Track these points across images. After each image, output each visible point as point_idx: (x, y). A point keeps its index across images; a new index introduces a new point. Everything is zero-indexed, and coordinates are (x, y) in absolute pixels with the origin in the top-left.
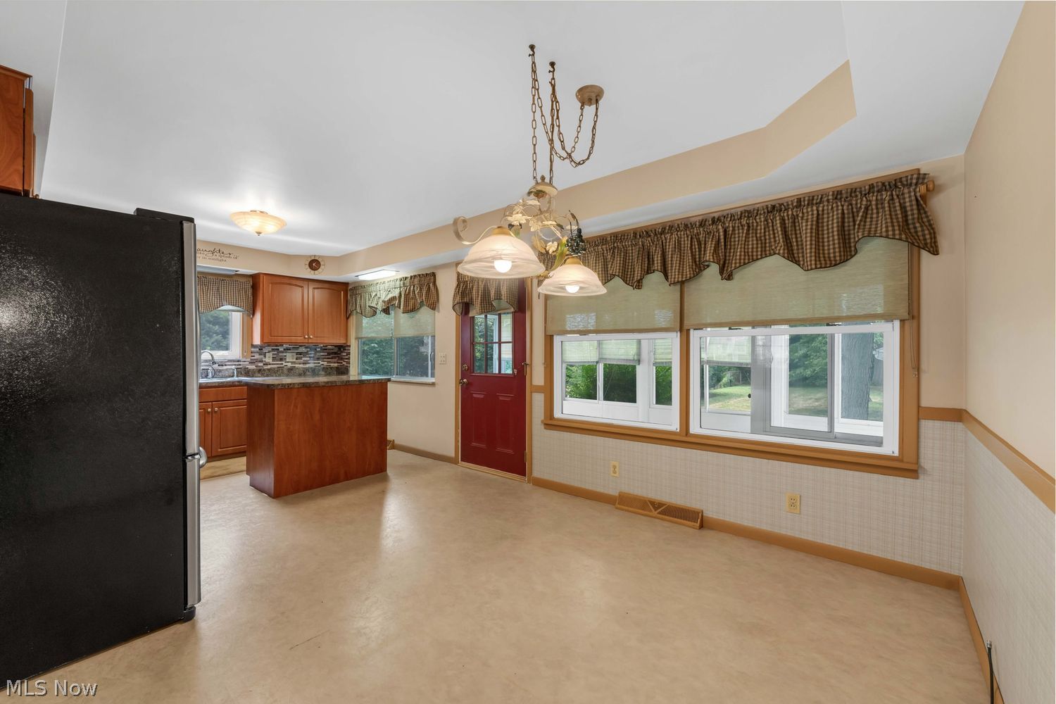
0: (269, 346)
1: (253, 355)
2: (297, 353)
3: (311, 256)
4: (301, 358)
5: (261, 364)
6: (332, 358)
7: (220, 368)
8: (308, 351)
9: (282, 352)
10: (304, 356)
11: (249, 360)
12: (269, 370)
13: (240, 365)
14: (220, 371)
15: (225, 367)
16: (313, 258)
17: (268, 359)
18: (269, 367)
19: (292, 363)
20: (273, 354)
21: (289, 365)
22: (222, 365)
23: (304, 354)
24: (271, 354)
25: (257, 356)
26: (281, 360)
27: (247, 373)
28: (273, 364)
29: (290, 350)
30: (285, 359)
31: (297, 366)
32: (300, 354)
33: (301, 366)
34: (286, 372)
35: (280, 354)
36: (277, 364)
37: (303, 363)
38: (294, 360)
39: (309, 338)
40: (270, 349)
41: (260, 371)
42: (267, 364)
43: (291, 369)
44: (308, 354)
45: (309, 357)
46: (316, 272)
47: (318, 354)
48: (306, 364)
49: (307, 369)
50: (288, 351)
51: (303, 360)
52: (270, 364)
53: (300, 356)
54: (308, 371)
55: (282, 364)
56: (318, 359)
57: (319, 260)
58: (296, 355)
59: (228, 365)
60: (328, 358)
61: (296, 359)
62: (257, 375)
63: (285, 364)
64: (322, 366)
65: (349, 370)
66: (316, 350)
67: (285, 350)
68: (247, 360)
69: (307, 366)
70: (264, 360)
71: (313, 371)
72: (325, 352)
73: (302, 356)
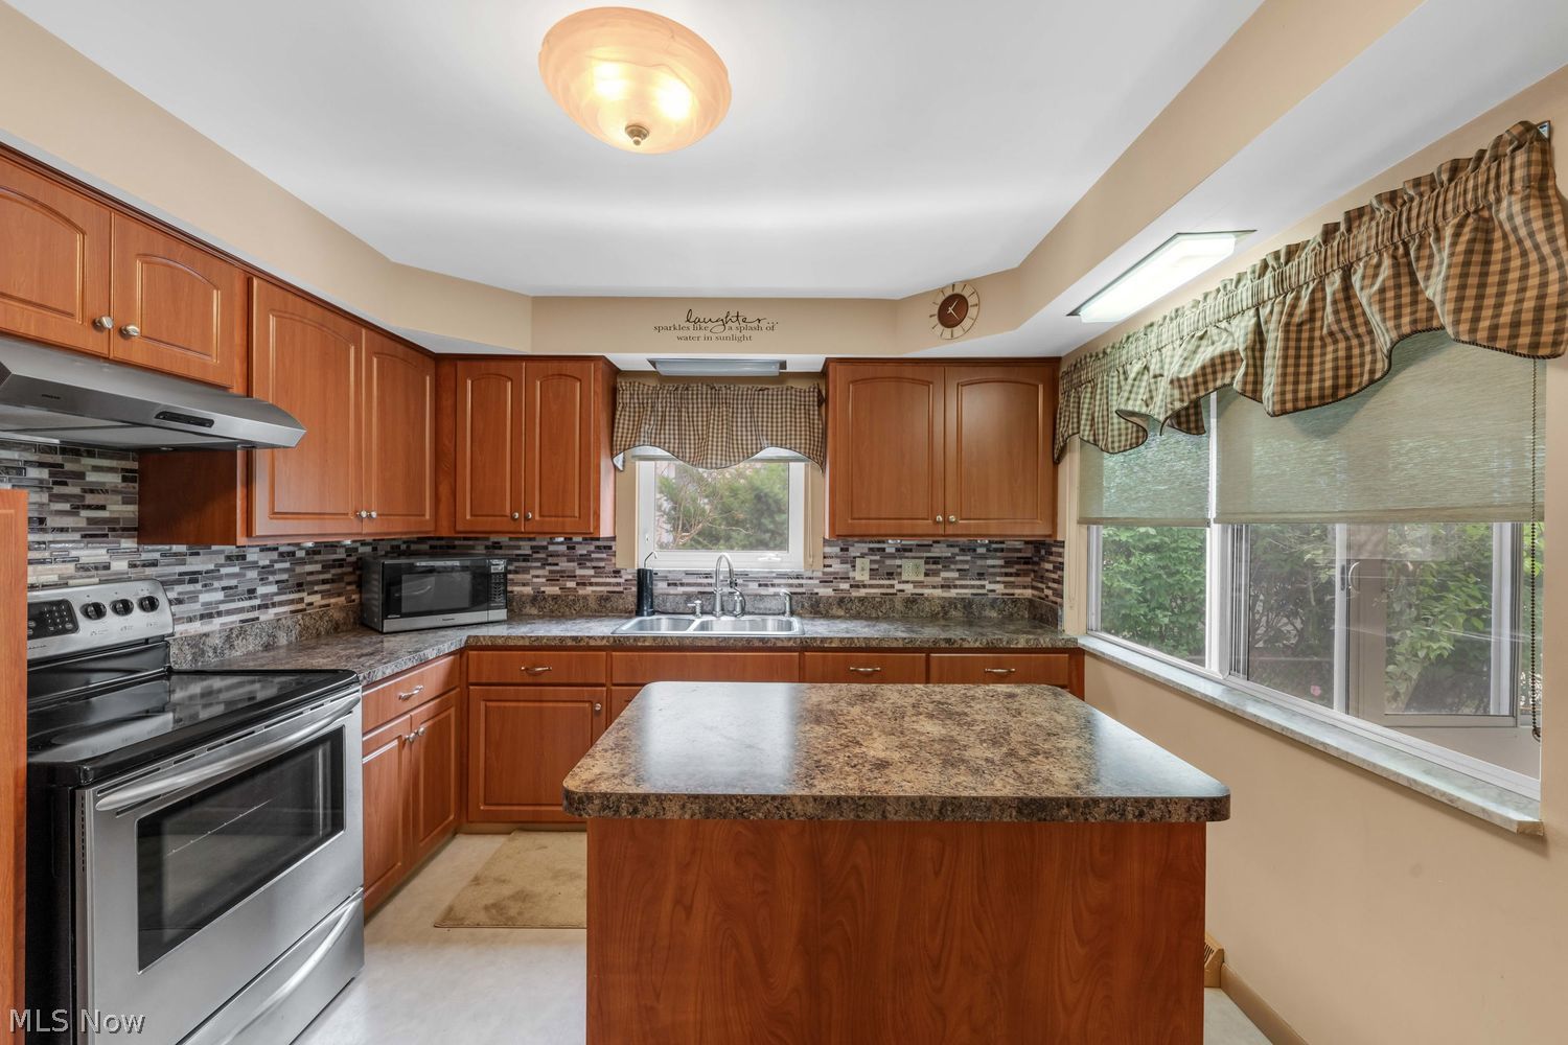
0: (864, 540)
1: (828, 562)
2: (928, 560)
3: (942, 291)
4: (936, 573)
5: (845, 586)
6: (1017, 575)
7: (763, 591)
8: (954, 555)
9: (892, 556)
10: (946, 568)
11: (820, 574)
12: (862, 600)
13: (801, 586)
14: (761, 597)
15: (771, 590)
16: (949, 293)
17: (861, 574)
18: (863, 592)
19: (916, 584)
20: (872, 562)
21: (909, 589)
22: (766, 585)
23: (947, 563)
24: (866, 561)
25: (837, 567)
26: (890, 575)
27: (815, 608)
28: (871, 586)
29: (911, 550)
30: (900, 574)
31: (926, 591)
32: (936, 560)
33: (938, 592)
34: (899, 606)
35: (888, 562)
36: (882, 586)
37: (942, 586)
38: (921, 578)
39: (946, 521)
40: (864, 548)
41: (841, 601)
42: (858, 586)
43: (912, 601)
44: (955, 563)
45: (958, 570)
46: (957, 330)
47: (979, 562)
48: (949, 587)
49: (952, 602)
50: (907, 554)
51: (943, 579)
52: (864, 586)
53: (934, 567)
54: (956, 607)
55: (892, 586)
56: (981, 576)
57: (966, 293)
58: (926, 563)
59: (773, 585)
60: (1007, 575)
61: (926, 575)
62: (836, 611)
63: (899, 587)
64: (991, 595)
65: (1060, 613)
66: (975, 550)
67: (898, 550)
68: (815, 574)
69: (953, 593)
70: (851, 575)
71: (964, 607)
72: (1000, 558)
73: (940, 567)
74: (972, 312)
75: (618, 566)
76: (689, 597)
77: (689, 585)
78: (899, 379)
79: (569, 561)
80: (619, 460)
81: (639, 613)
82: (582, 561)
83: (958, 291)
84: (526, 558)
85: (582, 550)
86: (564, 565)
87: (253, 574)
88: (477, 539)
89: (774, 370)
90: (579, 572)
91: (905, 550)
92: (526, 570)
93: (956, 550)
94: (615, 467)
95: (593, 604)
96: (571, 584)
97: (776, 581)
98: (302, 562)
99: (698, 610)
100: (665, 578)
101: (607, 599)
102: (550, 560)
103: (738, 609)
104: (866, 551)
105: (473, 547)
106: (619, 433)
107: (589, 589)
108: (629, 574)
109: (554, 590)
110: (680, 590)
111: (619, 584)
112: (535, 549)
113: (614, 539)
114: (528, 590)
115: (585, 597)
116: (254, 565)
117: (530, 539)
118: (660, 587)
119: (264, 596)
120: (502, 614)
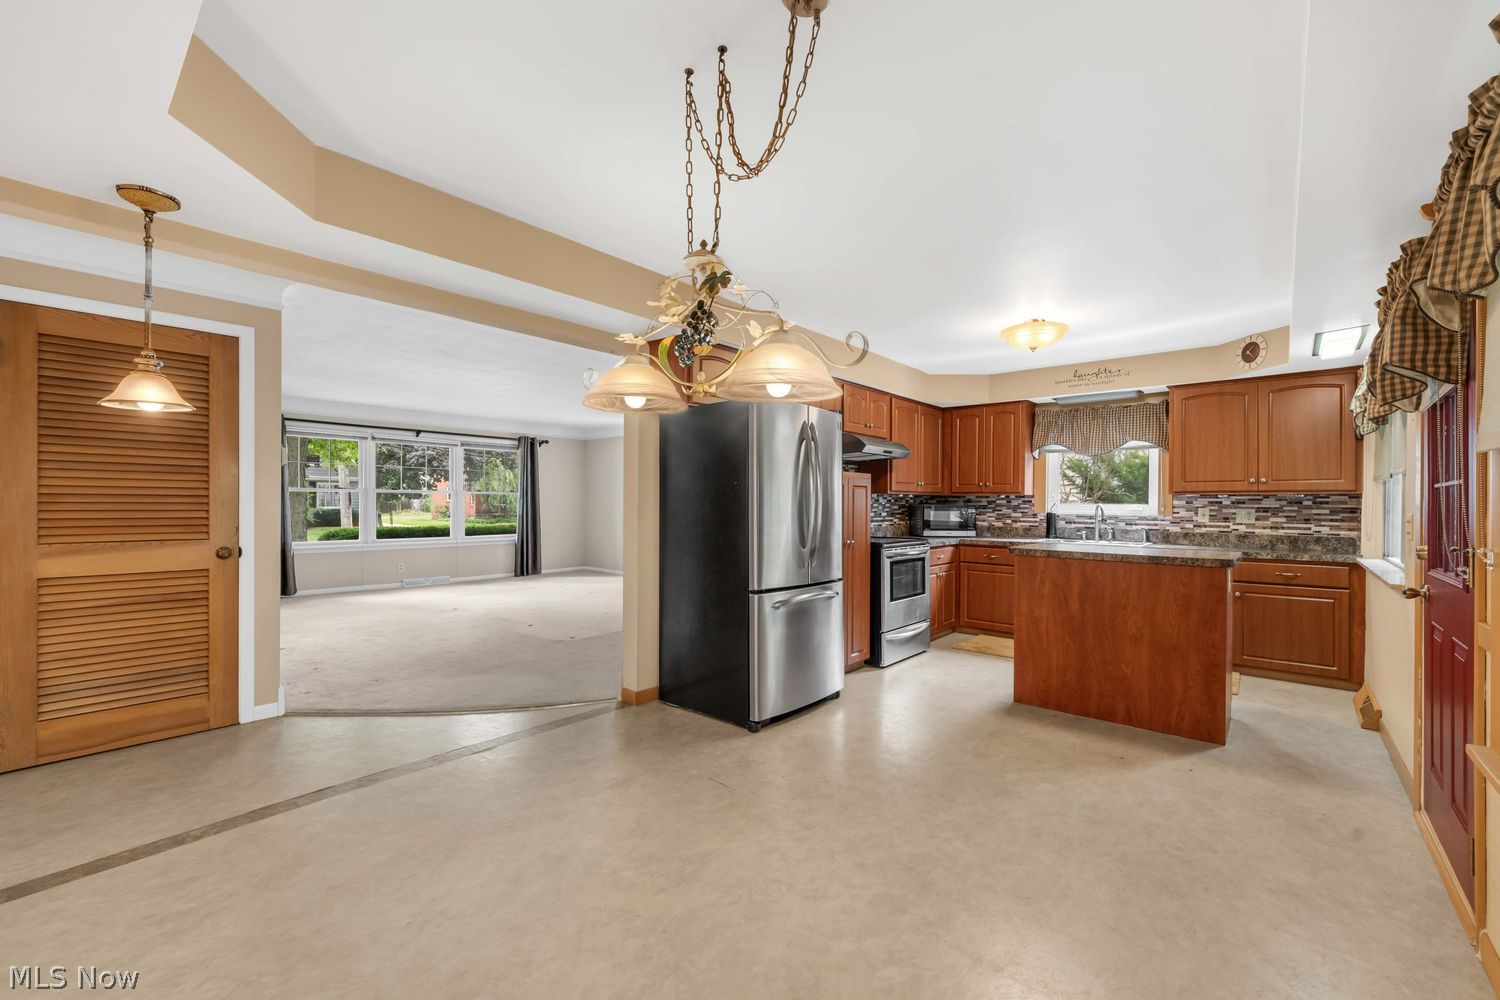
0: (1203, 496)
1: (1175, 510)
2: (1258, 510)
3: (1242, 340)
4: (1267, 518)
5: (1189, 526)
6: (1342, 521)
7: (1128, 528)
8: (1282, 507)
9: (1227, 507)
10: (1275, 515)
11: (1170, 518)
12: (1202, 535)
13: (1156, 525)
14: (1127, 532)
15: (1134, 527)
17: (1203, 518)
18: (1203, 530)
19: (1249, 525)
20: (1211, 510)
21: (1242, 529)
22: (1130, 524)
23: (1275, 512)
24: (1207, 510)
25: (1183, 513)
26: (1226, 519)
27: (1167, 537)
28: (1211, 526)
29: (1244, 503)
30: (1235, 519)
31: (1257, 531)
32: (1266, 510)
33: (1268, 532)
34: (1233, 540)
35: (1224, 511)
36: (1219, 527)
37: (1271, 528)
38: (1253, 521)
39: (1258, 481)
41: (1187, 535)
42: (1199, 526)
43: (1243, 537)
44: (1284, 511)
45: (1286, 517)
46: (1253, 364)
47: (1304, 511)
48: (1277, 528)
49: (1280, 539)
50: (1240, 505)
51: (1272, 522)
52: (1205, 526)
53: (1265, 514)
54: (1283, 542)
55: (1229, 527)
56: (1307, 521)
57: (1258, 342)
58: (1256, 512)
59: (1136, 524)
60: (1331, 520)
61: (1257, 519)
62: (1181, 541)
63: (1233, 527)
64: (1316, 535)
65: (1358, 543)
66: (1301, 503)
67: (1233, 503)
68: (1167, 518)
69: (1281, 532)
70: (1195, 518)
71: (1291, 542)
72: (1328, 508)
73: (1269, 514)
74: (1262, 353)
75: (1035, 512)
76: (1079, 530)
77: (1078, 523)
78: (1221, 394)
79: (1008, 509)
80: (1036, 454)
81: (1048, 536)
82: (1015, 509)
83: (1253, 340)
84: (984, 507)
85: (1015, 503)
86: (1005, 511)
87: (881, 507)
88: (959, 497)
89: (1134, 395)
90: (1013, 515)
91: (1238, 503)
92: (985, 514)
93: (1284, 503)
94: (1034, 457)
95: (1021, 532)
96: (1009, 521)
97: (1138, 522)
98: (893, 504)
99: (1084, 537)
100: (1063, 519)
101: (1029, 530)
102: (998, 508)
103: (1110, 537)
104: (1206, 503)
105: (957, 501)
106: (1036, 438)
107: (1019, 524)
108: (1042, 516)
109: (1000, 524)
110: (1073, 526)
111: (1036, 522)
112: (989, 503)
113: (1033, 496)
114: (985, 524)
115: (1016, 529)
116: (880, 504)
117: (987, 497)
118: (1061, 524)
119: (884, 517)
120: (973, 533)
